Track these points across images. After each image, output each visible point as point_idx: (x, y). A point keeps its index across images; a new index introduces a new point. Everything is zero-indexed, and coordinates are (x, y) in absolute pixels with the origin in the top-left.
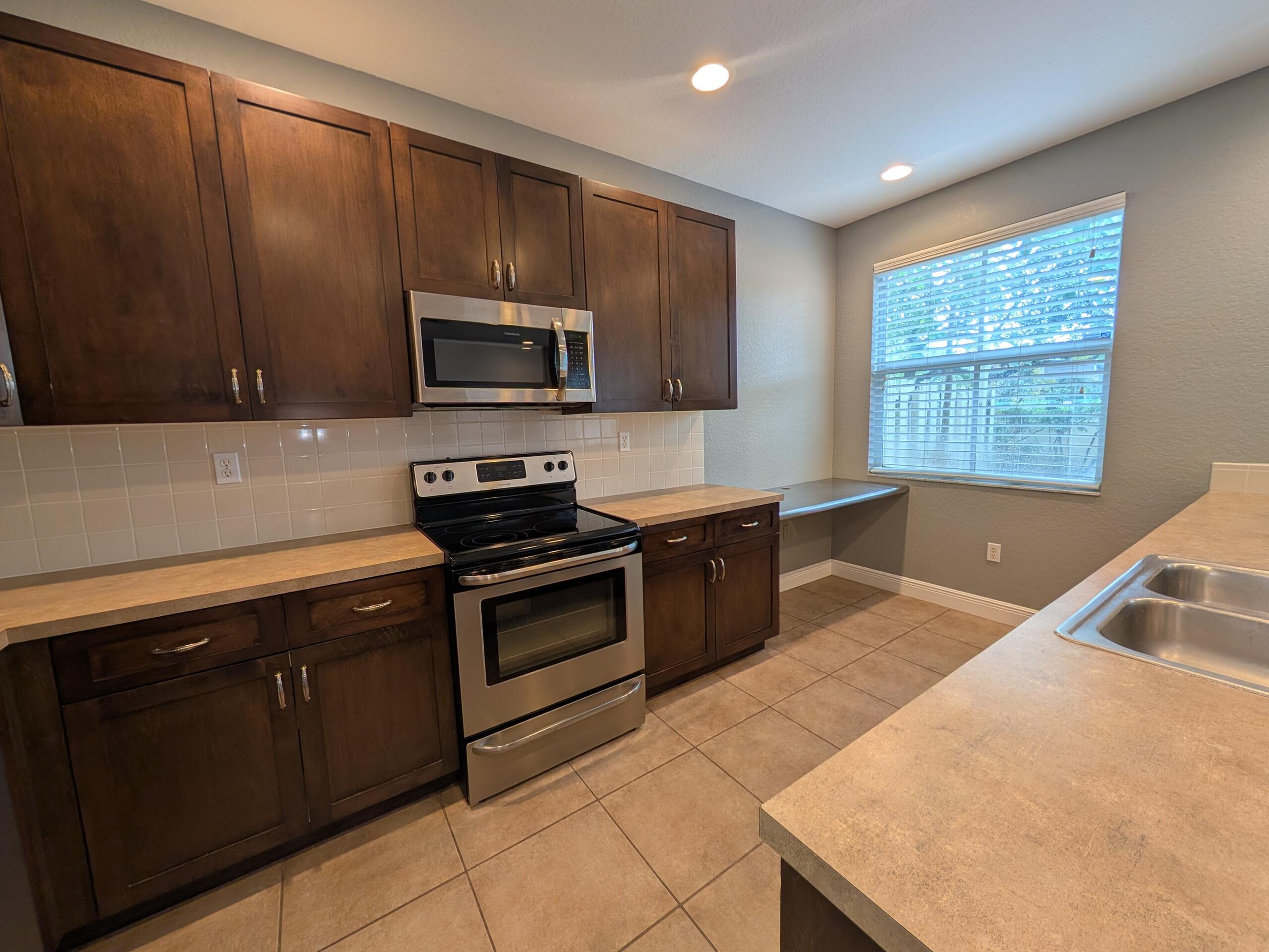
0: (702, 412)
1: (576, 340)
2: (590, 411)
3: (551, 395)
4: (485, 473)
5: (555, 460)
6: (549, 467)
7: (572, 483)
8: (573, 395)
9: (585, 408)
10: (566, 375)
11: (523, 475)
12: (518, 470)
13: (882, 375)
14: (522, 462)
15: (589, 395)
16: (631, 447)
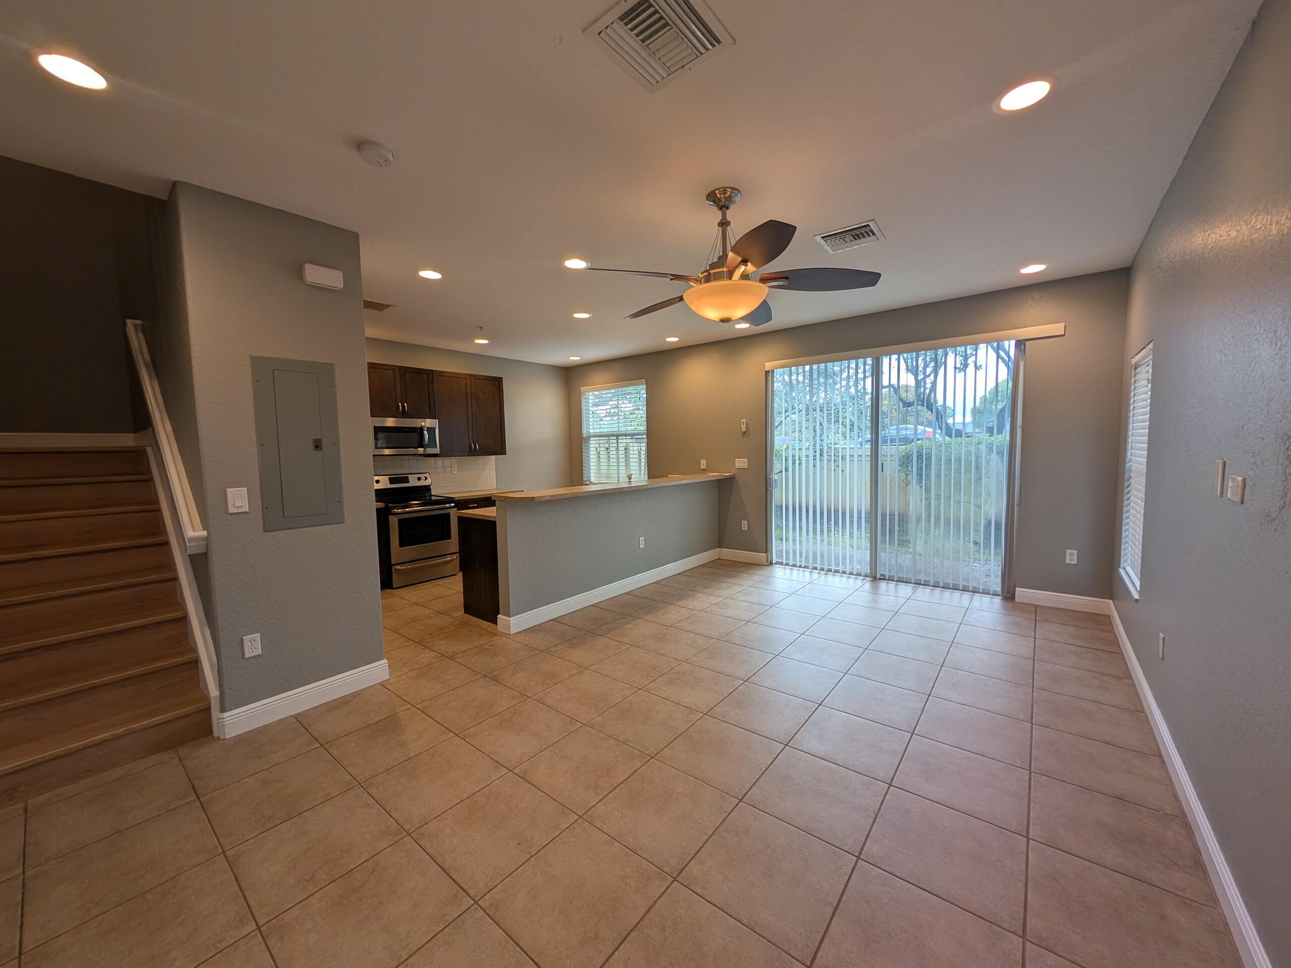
0: (494, 456)
1: (431, 430)
2: (437, 457)
3: (421, 450)
4: (392, 481)
5: (422, 476)
6: (419, 479)
7: (429, 486)
8: (430, 451)
9: (435, 455)
10: (427, 443)
11: (408, 482)
12: (406, 480)
13: (589, 437)
14: (408, 477)
15: (437, 451)
16: (457, 471)
